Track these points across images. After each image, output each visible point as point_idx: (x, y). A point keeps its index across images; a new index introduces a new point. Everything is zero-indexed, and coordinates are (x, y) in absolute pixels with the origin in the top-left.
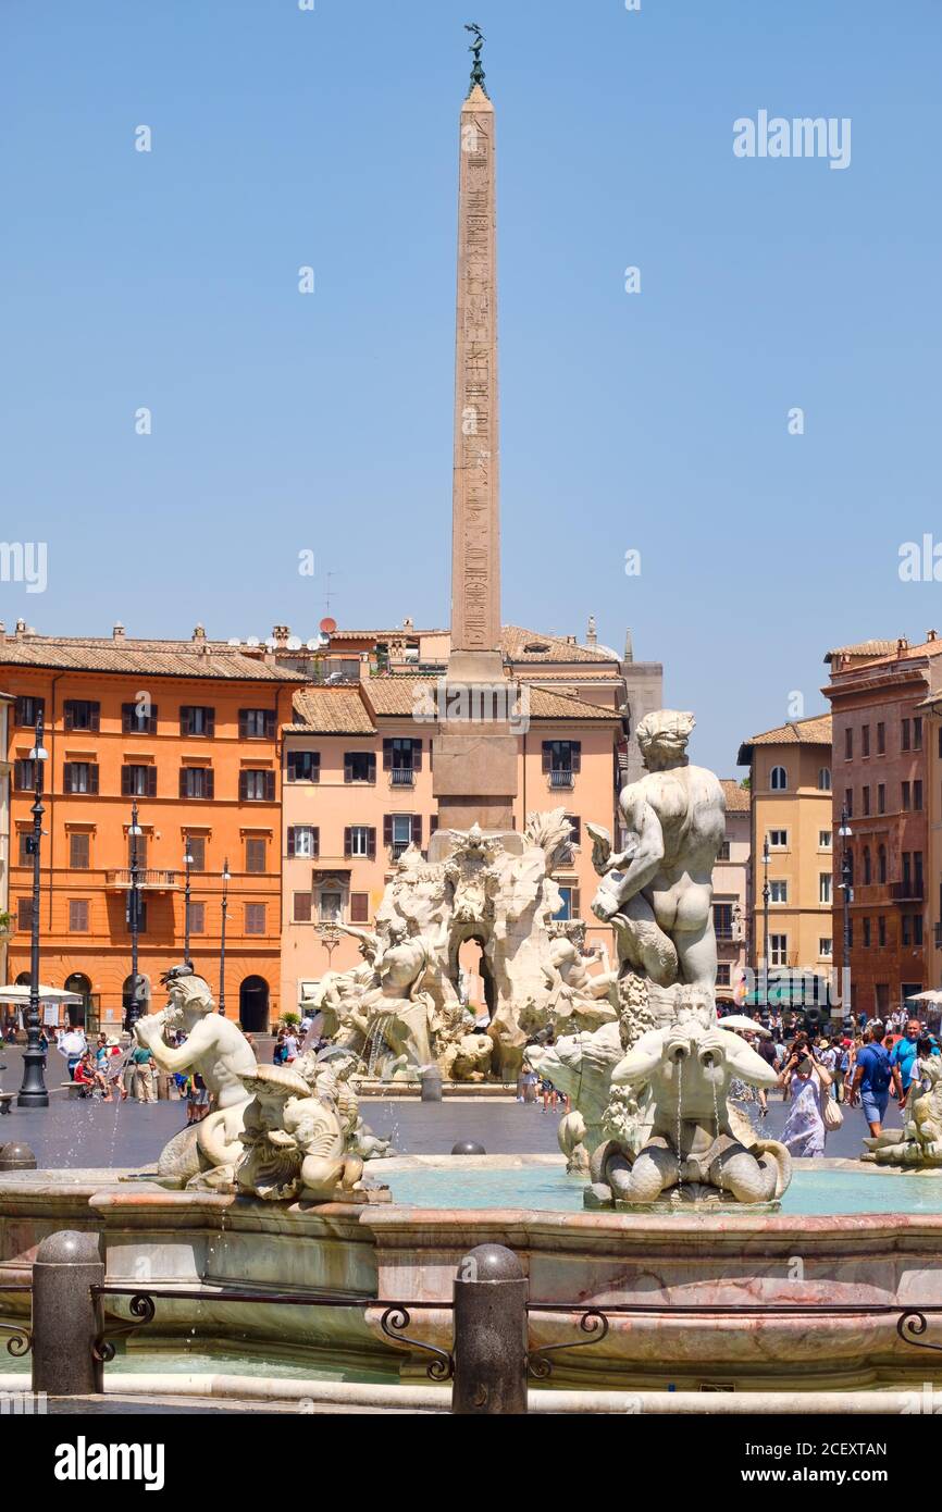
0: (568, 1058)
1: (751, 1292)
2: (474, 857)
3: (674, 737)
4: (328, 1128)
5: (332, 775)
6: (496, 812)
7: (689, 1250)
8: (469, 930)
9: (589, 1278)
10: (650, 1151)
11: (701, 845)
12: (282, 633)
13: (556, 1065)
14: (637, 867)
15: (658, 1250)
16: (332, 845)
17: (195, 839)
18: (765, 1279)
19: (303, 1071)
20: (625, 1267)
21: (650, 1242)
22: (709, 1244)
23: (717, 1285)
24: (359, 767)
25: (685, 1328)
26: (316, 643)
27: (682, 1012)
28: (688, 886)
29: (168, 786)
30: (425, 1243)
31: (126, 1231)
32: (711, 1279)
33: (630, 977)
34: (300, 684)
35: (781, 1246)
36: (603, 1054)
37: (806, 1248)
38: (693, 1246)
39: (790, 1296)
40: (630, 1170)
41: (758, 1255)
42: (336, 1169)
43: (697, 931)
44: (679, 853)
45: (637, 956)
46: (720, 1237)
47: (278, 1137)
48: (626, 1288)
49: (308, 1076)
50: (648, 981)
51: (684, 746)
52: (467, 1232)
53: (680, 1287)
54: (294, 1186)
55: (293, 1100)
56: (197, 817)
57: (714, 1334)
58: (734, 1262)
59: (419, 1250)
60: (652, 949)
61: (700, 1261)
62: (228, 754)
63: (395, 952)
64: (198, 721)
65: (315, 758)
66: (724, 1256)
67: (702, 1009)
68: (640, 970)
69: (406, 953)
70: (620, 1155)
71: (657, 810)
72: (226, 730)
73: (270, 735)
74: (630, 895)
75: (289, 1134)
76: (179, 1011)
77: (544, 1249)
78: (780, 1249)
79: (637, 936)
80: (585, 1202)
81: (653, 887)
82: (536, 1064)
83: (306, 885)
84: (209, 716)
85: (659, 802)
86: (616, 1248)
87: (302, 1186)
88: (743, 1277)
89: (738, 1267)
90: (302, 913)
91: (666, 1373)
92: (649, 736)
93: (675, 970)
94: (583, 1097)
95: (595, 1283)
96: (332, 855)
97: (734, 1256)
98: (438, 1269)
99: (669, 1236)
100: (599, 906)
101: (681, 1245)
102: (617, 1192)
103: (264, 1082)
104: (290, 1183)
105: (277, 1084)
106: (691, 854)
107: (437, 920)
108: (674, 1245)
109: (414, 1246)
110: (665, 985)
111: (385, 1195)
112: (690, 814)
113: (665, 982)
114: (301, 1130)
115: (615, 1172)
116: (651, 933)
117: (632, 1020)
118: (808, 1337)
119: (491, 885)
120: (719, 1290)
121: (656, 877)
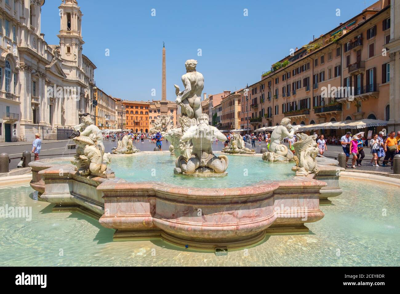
0: (170, 134)
1: (234, 216)
2: (164, 117)
3: (193, 64)
4: (97, 155)
5: (153, 112)
6: (166, 113)
7: (212, 202)
8: (163, 124)
9: (176, 210)
10: (191, 159)
11: (199, 88)
12: (149, 101)
13: (168, 136)
14: (185, 92)
15: (201, 202)
16: (153, 118)
17: (142, 118)
18: (239, 211)
19: (92, 137)
20: (189, 207)
21: (198, 199)
22: (219, 199)
23: (222, 214)
24: (155, 112)
25: (211, 230)
26: (152, 102)
27: (201, 121)
28: (196, 97)
29: (139, 113)
30: (120, 195)
31: (50, 180)
32: (220, 212)
33: (184, 117)
34: (150, 105)
35: (244, 199)
36: (178, 133)
37: (252, 199)
38: (214, 200)
39: (247, 216)
40: (186, 164)
41: (237, 203)
42: (99, 167)
43: (198, 107)
44: (194, 90)
45: (185, 112)
46: (223, 197)
47: (82, 157)
48: (189, 215)
49: (94, 139)
50: (188, 117)
51: (195, 67)
52: (134, 191)
53: (209, 215)
54: (88, 171)
55: (87, 146)
56: (141, 116)
57: (221, 232)
58: (228, 206)
59: (118, 198)
60: (189, 111)
61: (216, 206)
62: (144, 110)
63: (157, 126)
64: (142, 108)
65: (152, 111)
66: (225, 204)
67: (206, 120)
68: (186, 115)
69: (158, 126)
70: (183, 160)
71: (190, 80)
72: (144, 108)
73: (148, 109)
74: (184, 99)
75: (86, 156)
76: (84, 124)
77: (160, 198)
78: (244, 200)
79: (185, 108)
80: (174, 172)
81: (189, 97)
82: (163, 135)
83: (151, 121)
84: (143, 107)
85: (190, 78)
86: (185, 200)
87: (90, 172)
88: (231, 210)
89: (229, 207)
90: (151, 124)
91: (202, 242)
92: (188, 64)
93: (193, 115)
94: (174, 143)
95: (178, 212)
96: (153, 119)
97: (228, 204)
98: (125, 204)
99: (205, 197)
100: (177, 101)
101: (209, 200)
102: (183, 170)
103: (78, 141)
104: (87, 170)
105: (82, 141)
106: (197, 90)
107: (160, 123)
108: (207, 200)
109: (116, 196)
110: (191, 119)
111: (113, 175)
112: (197, 81)
113: (191, 118)
114: (89, 155)
115: (183, 165)
116: (188, 107)
117: (184, 126)
118: (253, 230)
119: (165, 120)
120: (223, 216)
121: (189, 95)
